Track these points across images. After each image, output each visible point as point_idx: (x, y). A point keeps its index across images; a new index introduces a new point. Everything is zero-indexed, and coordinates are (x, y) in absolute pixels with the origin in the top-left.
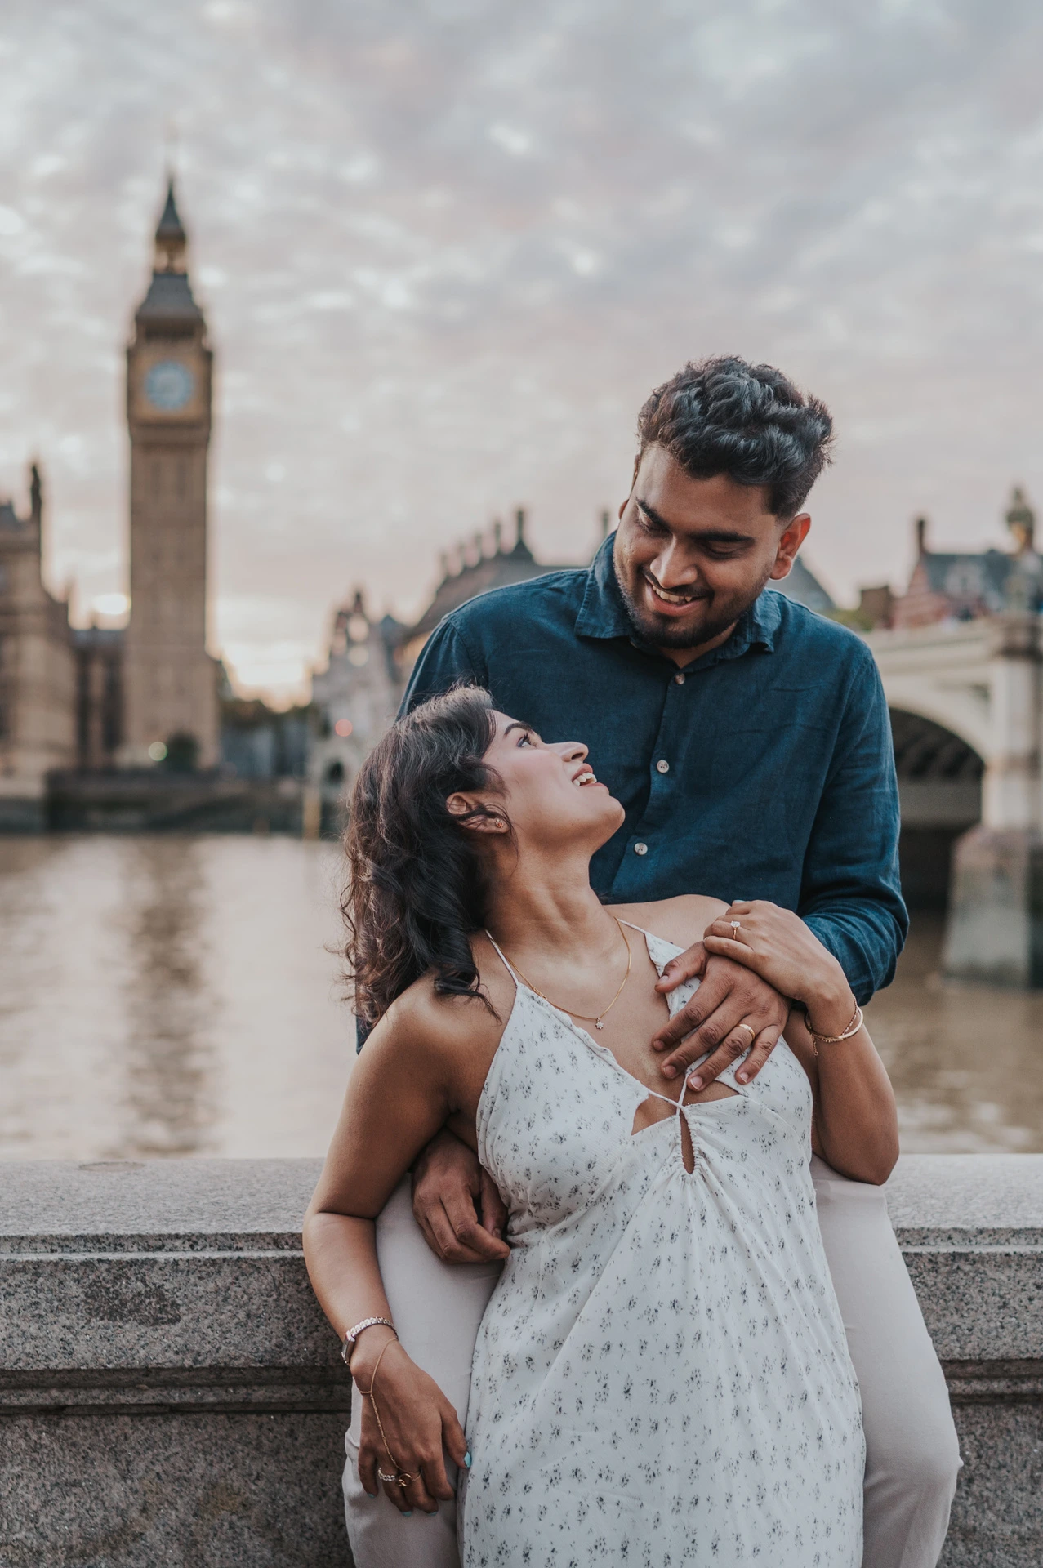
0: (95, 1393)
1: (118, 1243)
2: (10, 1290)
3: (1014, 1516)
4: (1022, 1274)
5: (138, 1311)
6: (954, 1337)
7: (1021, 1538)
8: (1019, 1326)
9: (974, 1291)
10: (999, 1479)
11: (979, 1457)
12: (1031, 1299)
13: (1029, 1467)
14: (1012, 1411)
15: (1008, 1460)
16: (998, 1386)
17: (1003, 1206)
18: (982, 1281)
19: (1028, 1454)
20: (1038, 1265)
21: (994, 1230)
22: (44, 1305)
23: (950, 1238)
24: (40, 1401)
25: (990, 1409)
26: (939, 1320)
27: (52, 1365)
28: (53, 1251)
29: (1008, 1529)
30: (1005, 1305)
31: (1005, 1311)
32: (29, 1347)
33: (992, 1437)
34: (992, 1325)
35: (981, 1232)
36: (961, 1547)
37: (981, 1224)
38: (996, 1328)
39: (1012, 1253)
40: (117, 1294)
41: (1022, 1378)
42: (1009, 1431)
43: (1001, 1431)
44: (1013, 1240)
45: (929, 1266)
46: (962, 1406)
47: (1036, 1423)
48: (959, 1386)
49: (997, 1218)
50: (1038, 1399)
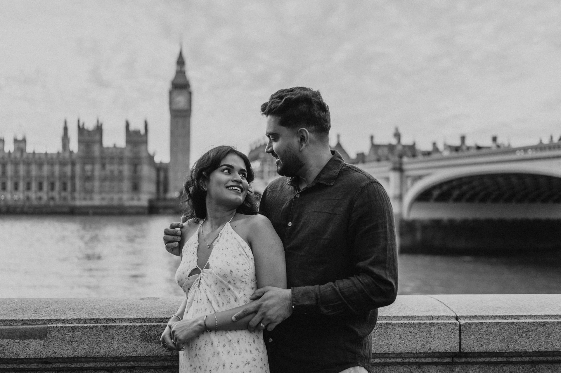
0: (143, 363)
1: (150, 320)
2: (119, 334)
4: (406, 329)
5: (155, 339)
6: (386, 346)
8: (405, 343)
9: (392, 334)
12: (408, 336)
14: (403, 367)
16: (399, 360)
17: (400, 309)
18: (395, 331)
20: (410, 326)
21: (398, 316)
22: (128, 338)
23: (385, 319)
24: (128, 365)
26: (382, 342)
27: (131, 355)
28: (131, 323)
30: (401, 337)
31: (401, 339)
32: (124, 350)
34: (397, 343)
35: (394, 317)
38: (398, 344)
39: (403, 323)
40: (149, 335)
41: (405, 358)
44: (403, 319)
45: (380, 326)
46: (388, 366)
47: (409, 370)
48: (388, 360)
49: (399, 313)
50: (410, 364)
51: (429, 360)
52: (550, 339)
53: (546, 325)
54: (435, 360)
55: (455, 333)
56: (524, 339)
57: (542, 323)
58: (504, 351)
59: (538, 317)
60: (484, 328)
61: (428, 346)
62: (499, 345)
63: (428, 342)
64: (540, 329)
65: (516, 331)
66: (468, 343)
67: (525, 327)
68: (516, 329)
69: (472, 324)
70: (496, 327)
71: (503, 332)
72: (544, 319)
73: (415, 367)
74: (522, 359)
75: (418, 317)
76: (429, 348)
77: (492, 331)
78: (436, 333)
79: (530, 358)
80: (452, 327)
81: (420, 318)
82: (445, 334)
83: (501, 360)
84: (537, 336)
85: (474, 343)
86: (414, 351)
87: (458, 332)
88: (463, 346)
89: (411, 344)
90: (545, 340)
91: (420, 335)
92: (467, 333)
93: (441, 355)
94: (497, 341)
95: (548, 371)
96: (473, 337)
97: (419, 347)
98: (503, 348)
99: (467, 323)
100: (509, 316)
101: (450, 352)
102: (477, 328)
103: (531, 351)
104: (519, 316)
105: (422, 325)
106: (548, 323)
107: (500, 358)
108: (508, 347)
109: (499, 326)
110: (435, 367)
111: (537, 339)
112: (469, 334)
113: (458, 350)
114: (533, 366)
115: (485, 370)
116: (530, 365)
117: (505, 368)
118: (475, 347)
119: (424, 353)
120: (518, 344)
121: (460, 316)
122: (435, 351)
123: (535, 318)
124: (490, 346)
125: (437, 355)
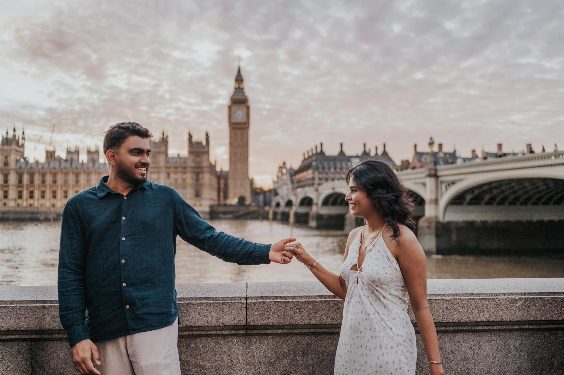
3: (211, 362)
4: (203, 307)
6: (188, 321)
7: (212, 367)
8: (202, 319)
10: (207, 354)
11: (203, 349)
12: (205, 313)
13: (214, 351)
15: (209, 349)
18: (194, 309)
19: (214, 348)
20: (207, 305)
21: (199, 298)
23: (190, 300)
25: (206, 338)
26: (185, 318)
29: (209, 365)
31: (199, 315)
33: (206, 344)
34: (196, 319)
35: (197, 298)
36: (199, 369)
37: (197, 297)
41: (209, 331)
42: (209, 343)
43: (208, 343)
44: (204, 300)
45: (183, 306)
46: (199, 337)
47: (216, 341)
48: (195, 333)
49: (202, 295)
50: (216, 335)
51: (227, 332)
52: (318, 315)
53: (315, 303)
54: (233, 332)
55: (242, 310)
56: (297, 314)
57: (312, 302)
58: (282, 324)
59: (311, 297)
60: (265, 306)
61: (221, 320)
62: (278, 319)
63: (221, 317)
64: (311, 306)
65: (291, 308)
66: (252, 318)
67: (298, 305)
68: (291, 307)
69: (256, 303)
70: (275, 305)
71: (281, 309)
72: (316, 299)
73: (220, 338)
74: (303, 331)
75: (216, 298)
76: (222, 322)
77: (272, 308)
78: (227, 310)
79: (308, 330)
80: (240, 306)
81: (217, 299)
82: (235, 311)
83: (285, 332)
84: (308, 312)
85: (257, 318)
86: (210, 325)
87: (245, 309)
88: (249, 320)
89: (207, 319)
90: (314, 315)
91: (215, 312)
92: (252, 310)
93: (235, 327)
94: (276, 316)
95: (328, 341)
96: (256, 313)
97: (214, 321)
98: (281, 321)
99: (252, 302)
100: (288, 296)
101: (239, 325)
102: (260, 306)
103: (303, 324)
104: (296, 296)
105: (216, 304)
106: (316, 302)
107: (285, 330)
108: (285, 321)
109: (277, 304)
110: (236, 338)
111: (308, 314)
112: (254, 311)
113: (245, 324)
114: (316, 336)
115: (277, 340)
116: (313, 336)
117: (293, 339)
118: (258, 321)
119: (218, 326)
120: (293, 318)
121: (249, 297)
122: (227, 325)
123: (309, 298)
124: (270, 320)
125: (231, 327)
